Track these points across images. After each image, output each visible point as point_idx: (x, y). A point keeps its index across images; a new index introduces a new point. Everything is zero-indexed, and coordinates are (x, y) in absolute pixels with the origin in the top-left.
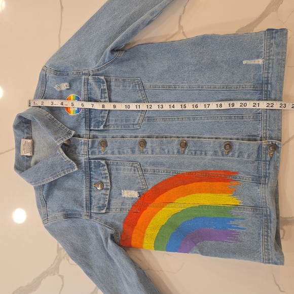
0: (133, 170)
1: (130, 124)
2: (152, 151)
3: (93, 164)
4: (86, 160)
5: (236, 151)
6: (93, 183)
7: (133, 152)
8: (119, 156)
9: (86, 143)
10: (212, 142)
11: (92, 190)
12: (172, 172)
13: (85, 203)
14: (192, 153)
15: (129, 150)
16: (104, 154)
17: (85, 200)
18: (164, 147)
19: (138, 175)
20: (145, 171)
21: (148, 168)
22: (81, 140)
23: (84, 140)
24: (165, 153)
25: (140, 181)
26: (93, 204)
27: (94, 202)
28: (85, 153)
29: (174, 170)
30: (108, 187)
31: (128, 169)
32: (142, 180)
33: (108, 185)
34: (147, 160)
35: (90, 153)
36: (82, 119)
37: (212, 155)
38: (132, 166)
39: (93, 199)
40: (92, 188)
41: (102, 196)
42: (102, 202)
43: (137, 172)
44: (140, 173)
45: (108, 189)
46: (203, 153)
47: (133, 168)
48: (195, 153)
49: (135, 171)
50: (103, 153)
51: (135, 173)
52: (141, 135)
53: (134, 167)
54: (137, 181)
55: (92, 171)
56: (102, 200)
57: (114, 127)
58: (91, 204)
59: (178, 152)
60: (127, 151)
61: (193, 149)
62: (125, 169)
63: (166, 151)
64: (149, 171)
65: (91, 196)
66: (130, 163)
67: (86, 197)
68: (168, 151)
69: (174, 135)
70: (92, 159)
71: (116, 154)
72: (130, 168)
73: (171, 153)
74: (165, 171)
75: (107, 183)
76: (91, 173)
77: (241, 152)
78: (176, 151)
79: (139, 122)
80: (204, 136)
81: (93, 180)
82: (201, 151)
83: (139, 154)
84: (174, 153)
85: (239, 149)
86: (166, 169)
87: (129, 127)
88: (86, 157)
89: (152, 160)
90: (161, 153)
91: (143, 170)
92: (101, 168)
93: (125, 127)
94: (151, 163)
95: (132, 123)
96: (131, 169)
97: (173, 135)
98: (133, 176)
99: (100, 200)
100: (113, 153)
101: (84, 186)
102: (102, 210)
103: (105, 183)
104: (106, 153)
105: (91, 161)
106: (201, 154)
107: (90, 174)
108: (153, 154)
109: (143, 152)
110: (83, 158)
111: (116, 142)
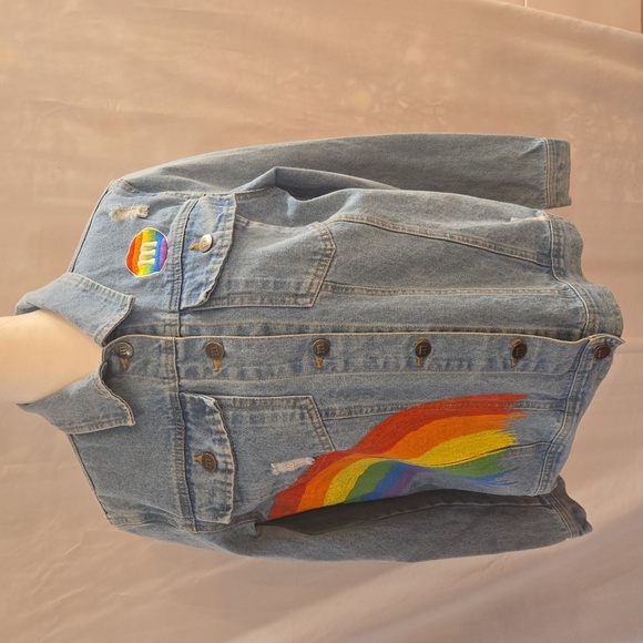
0: (297, 416)
1: (287, 294)
2: (347, 363)
3: (189, 405)
4: (173, 393)
5: (532, 359)
6: (193, 454)
7: (297, 370)
8: (258, 383)
9: (171, 348)
10: (486, 339)
11: (192, 469)
12: (389, 408)
13: (177, 496)
14: (440, 366)
15: (287, 366)
16: (217, 378)
17: (176, 490)
18: (377, 352)
19: (311, 428)
20: (327, 414)
21: (336, 406)
22: (158, 341)
23: (167, 341)
24: (377, 367)
25: (317, 440)
26: (198, 503)
27: (201, 497)
28: (171, 375)
29: (394, 401)
30: (229, 467)
31: (284, 415)
32: (323, 438)
33: (228, 460)
34: (332, 386)
35: (182, 375)
36: (163, 286)
37: (482, 370)
38: (294, 407)
39: (196, 491)
40: (190, 465)
41: (218, 486)
42: (218, 500)
43: (309, 421)
44: (315, 421)
45: (230, 471)
46: (465, 364)
47: (298, 411)
48: (448, 365)
49: (302, 416)
50: (215, 374)
51: (302, 424)
52: (315, 323)
53: (301, 407)
54: (310, 441)
55: (189, 421)
56: (218, 493)
57: (242, 300)
58: (192, 500)
59: (409, 364)
60: (281, 370)
61: (445, 355)
62: (275, 416)
63: (380, 362)
64: (337, 412)
65: (190, 483)
66: (288, 401)
67: (179, 484)
68: (385, 363)
69: (400, 325)
70: (186, 391)
71: (250, 379)
72: (290, 411)
73: (391, 366)
74: (376, 408)
75: (225, 456)
76: (188, 425)
77: (542, 361)
78: (403, 363)
79: (313, 291)
80: (468, 326)
81: (192, 445)
82: (461, 360)
83: (311, 373)
84: (398, 367)
85: (540, 354)
86: (376, 402)
87: (284, 301)
88: (172, 385)
89: (344, 385)
90: (367, 368)
91: (324, 414)
92: (207, 417)
93: (271, 301)
94: (341, 394)
95: (293, 291)
96: (293, 414)
97: (396, 325)
98: (298, 432)
99: (213, 495)
100: (242, 375)
101: (172, 457)
102: (222, 516)
103: (221, 455)
104: (224, 374)
105: (184, 397)
106: (460, 366)
107: (186, 429)
108: (346, 370)
109: (322, 369)
110: (167, 386)
111: (249, 346)
